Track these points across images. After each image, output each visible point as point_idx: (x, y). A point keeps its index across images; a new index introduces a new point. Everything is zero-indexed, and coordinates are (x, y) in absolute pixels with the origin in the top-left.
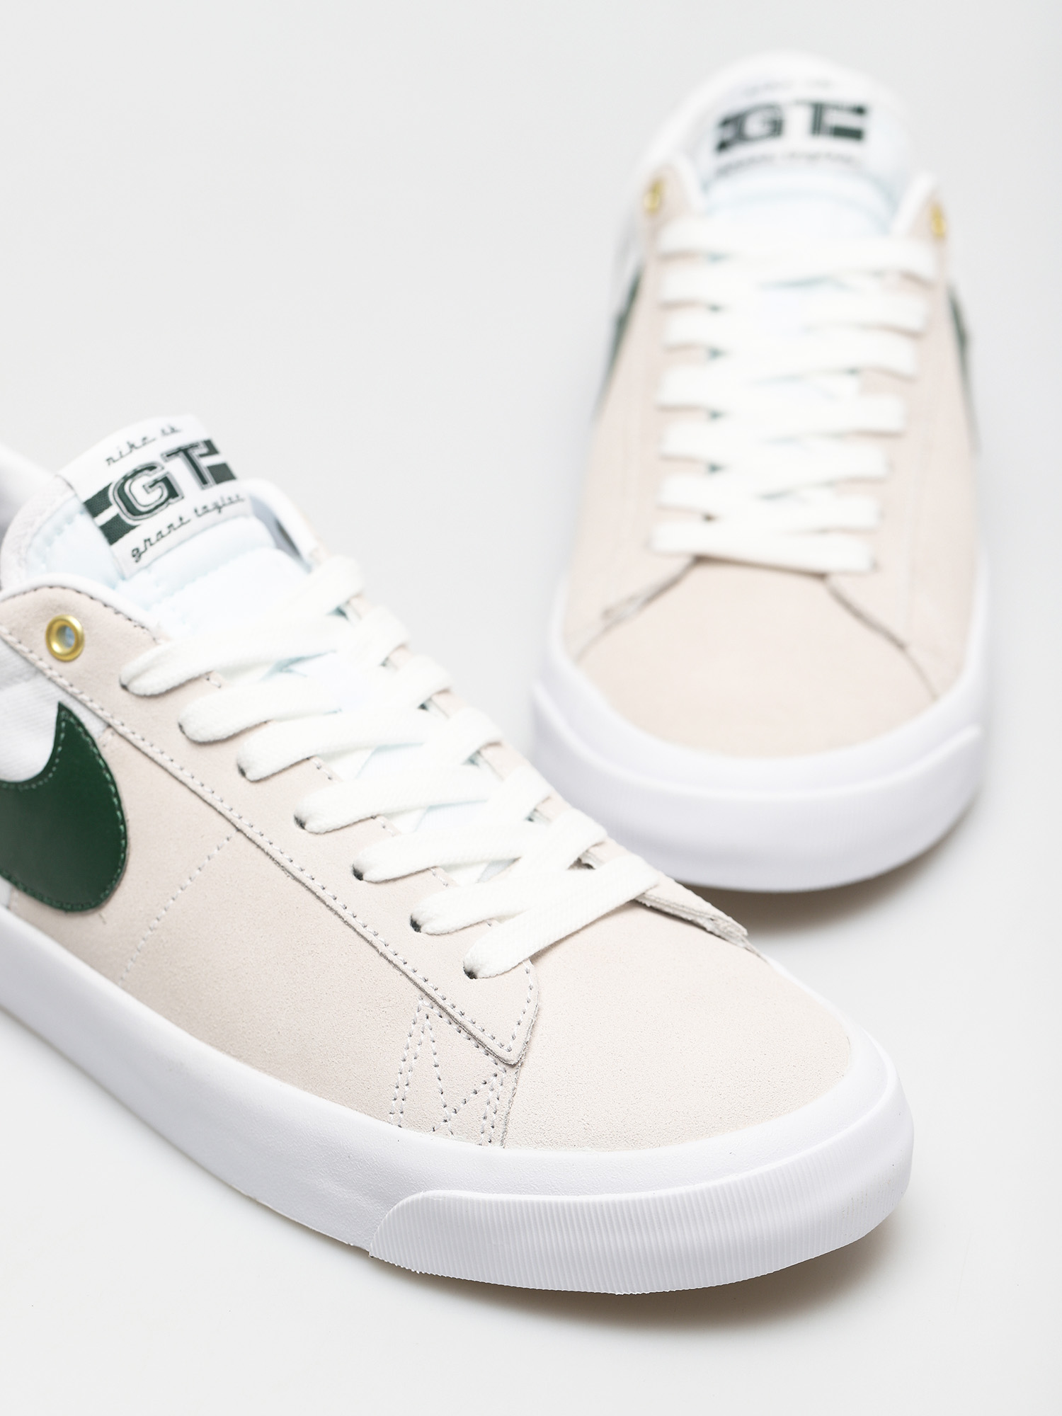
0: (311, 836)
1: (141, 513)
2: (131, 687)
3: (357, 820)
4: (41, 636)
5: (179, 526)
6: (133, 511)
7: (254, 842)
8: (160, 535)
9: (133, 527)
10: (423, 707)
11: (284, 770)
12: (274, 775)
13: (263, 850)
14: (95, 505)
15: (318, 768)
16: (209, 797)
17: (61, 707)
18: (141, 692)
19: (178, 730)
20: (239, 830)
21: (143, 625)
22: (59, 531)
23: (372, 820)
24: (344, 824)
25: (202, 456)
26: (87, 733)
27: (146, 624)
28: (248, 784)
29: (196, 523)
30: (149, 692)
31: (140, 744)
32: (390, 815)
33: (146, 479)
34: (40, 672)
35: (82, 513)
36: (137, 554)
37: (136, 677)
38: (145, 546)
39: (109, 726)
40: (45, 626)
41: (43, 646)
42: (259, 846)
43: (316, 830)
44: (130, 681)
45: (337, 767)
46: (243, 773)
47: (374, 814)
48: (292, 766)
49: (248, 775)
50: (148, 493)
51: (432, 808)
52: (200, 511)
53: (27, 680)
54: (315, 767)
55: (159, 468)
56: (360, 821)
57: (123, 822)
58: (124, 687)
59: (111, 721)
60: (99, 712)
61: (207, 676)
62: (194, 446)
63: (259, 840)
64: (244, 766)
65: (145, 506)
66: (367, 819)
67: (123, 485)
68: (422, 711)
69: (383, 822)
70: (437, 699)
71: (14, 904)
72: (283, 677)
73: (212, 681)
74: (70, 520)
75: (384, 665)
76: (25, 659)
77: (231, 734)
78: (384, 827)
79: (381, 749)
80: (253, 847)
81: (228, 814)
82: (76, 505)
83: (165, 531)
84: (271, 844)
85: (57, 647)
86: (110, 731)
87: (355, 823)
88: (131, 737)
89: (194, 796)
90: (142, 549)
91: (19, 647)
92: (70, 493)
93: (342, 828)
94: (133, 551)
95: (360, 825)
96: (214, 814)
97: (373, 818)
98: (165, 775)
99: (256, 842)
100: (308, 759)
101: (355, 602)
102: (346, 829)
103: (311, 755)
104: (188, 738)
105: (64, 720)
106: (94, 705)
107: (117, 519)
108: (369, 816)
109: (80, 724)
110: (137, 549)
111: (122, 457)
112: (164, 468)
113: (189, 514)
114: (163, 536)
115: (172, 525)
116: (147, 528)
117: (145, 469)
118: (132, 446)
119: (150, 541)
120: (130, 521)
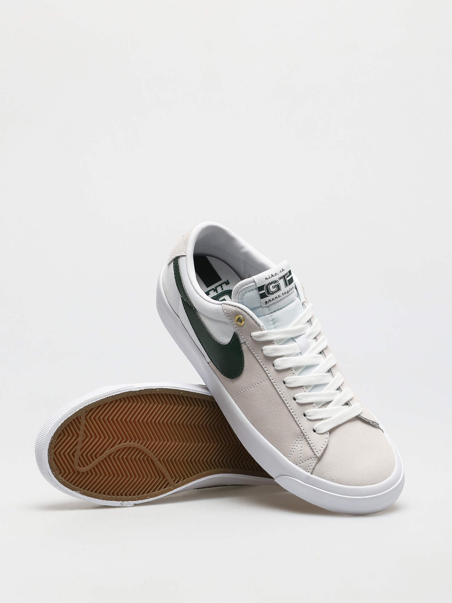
1: (270, 293)
3: (297, 386)
5: (278, 298)
6: (268, 292)
7: (272, 383)
9: (268, 296)
11: (284, 369)
12: (281, 370)
13: (274, 386)
14: (260, 289)
15: (292, 371)
16: (264, 368)
17: (235, 334)
18: (255, 339)
19: (261, 350)
20: (270, 379)
21: (259, 325)
25: (287, 277)
26: (240, 342)
29: (282, 297)
31: (251, 350)
32: (305, 386)
33: (273, 285)
34: (231, 324)
35: (257, 290)
36: (266, 303)
39: (245, 343)
41: (234, 319)
43: (287, 386)
49: (275, 367)
50: (273, 288)
51: (315, 385)
53: (228, 324)
58: (251, 336)
65: (272, 292)
66: (300, 386)
71: (210, 364)
74: (253, 290)
76: (229, 320)
77: (273, 357)
78: (303, 389)
81: (268, 374)
82: (255, 287)
83: (274, 298)
85: (237, 321)
88: (250, 347)
89: (261, 367)
91: (228, 317)
92: (255, 284)
96: (265, 373)
100: (290, 368)
101: (311, 320)
104: (263, 353)
105: (235, 337)
106: (243, 337)
107: (264, 293)
109: (238, 339)
110: (267, 302)
111: (269, 278)
112: (278, 282)
113: (281, 295)
114: (273, 300)
115: (276, 297)
116: (271, 297)
117: (274, 282)
118: (272, 276)
119: (270, 300)
120: (267, 295)
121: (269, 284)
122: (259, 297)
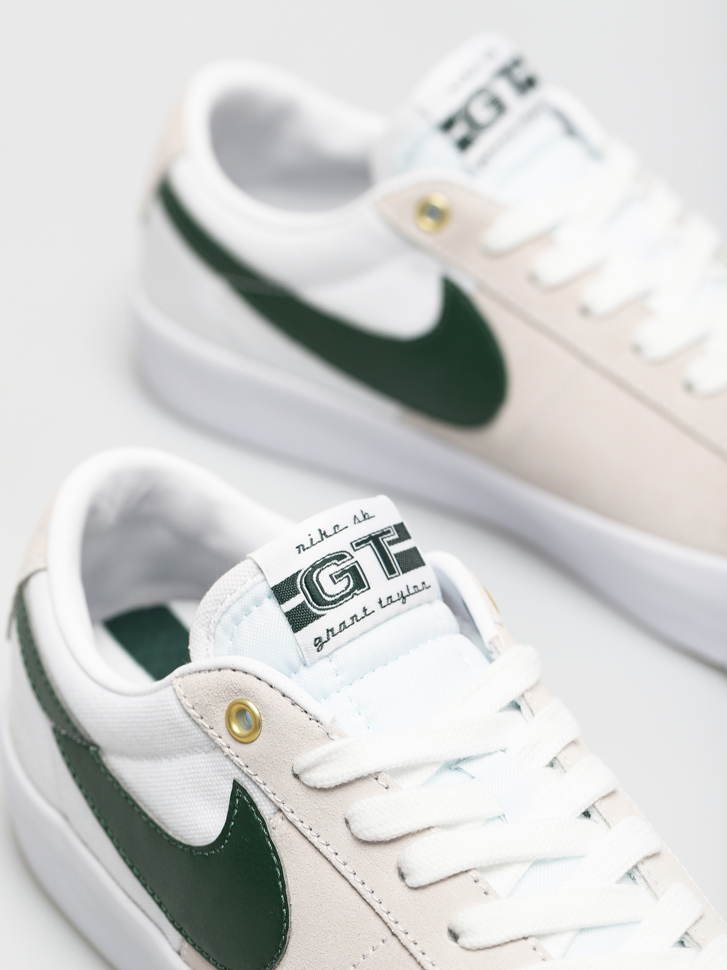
0: (462, 951)
1: (328, 603)
2: (302, 777)
3: (508, 940)
4: (221, 716)
5: (363, 618)
6: (318, 599)
7: (407, 949)
8: (343, 626)
9: (318, 617)
10: (587, 814)
11: (442, 880)
12: (431, 884)
13: (415, 959)
14: (282, 592)
15: (475, 882)
16: (368, 896)
17: (236, 785)
18: (312, 784)
19: (344, 825)
20: (393, 934)
21: (318, 719)
22: (247, 612)
23: (523, 941)
24: (495, 943)
25: (391, 543)
26: (258, 813)
27: (322, 719)
28: (406, 889)
29: (380, 613)
30: (319, 785)
31: (308, 833)
32: (539, 936)
33: (333, 569)
34: (218, 747)
35: (269, 597)
36: (319, 643)
37: (307, 770)
38: (328, 635)
39: (280, 810)
40: (225, 706)
41: (222, 725)
42: (411, 955)
43: (468, 946)
44: (302, 772)
45: (493, 880)
46: (402, 876)
47: (526, 936)
48: (450, 877)
49: (407, 881)
50: (335, 583)
51: (583, 930)
52: (384, 603)
53: (207, 753)
54: (473, 881)
55: (349, 557)
56: (512, 941)
57: (286, 906)
58: (296, 776)
59: (281, 806)
60: (271, 796)
61: (376, 776)
62: (384, 533)
63: (412, 947)
64: (404, 871)
65: (331, 596)
66: (519, 940)
67: (312, 572)
68: (585, 820)
69: (533, 944)
70: (602, 807)
71: (184, 952)
72: (451, 776)
73: (380, 781)
74: (258, 603)
75: (551, 765)
76: (206, 734)
77: (394, 837)
78: (535, 949)
79: (539, 862)
80: (405, 955)
81: (384, 916)
82: (264, 590)
83: (348, 622)
84: (423, 954)
85: (236, 728)
86: (280, 815)
87: (506, 943)
88: (299, 825)
89: (354, 893)
90: (324, 639)
91: (200, 721)
92: (260, 577)
93: (494, 947)
94: (316, 639)
95: (511, 945)
96: (372, 913)
97: (525, 938)
98: (329, 867)
99: (410, 950)
100: (466, 871)
101: (528, 696)
102: (497, 949)
103: (470, 868)
104: (353, 834)
105: (238, 797)
106: (267, 789)
107: (302, 606)
108: (521, 937)
109: (253, 804)
110: (320, 638)
111: (312, 545)
112: (353, 557)
113: (373, 605)
114: (346, 627)
115: (355, 616)
116: (331, 618)
117: (334, 558)
118: (323, 535)
119: (332, 630)
120: (315, 611)
121: (314, 567)
122: (285, 625)
